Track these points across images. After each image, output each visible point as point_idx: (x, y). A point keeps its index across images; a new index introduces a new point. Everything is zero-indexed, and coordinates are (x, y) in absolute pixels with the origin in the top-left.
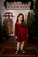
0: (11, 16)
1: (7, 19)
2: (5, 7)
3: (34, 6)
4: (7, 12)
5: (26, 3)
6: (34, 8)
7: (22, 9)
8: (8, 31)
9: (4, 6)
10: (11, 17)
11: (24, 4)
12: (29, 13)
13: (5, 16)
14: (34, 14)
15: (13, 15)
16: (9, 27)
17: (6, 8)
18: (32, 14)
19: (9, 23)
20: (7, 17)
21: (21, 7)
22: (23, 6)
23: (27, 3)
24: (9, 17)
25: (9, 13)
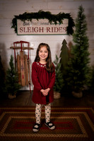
0: (26, 48)
2: (14, 29)
3: (74, 29)
5: (58, 22)
6: (75, 33)
8: (21, 81)
9: (12, 27)
10: (26, 51)
11: (53, 23)
12: (64, 42)
13: (15, 48)
14: (74, 44)
15: (31, 46)
16: (23, 73)
17: (16, 31)
18: (70, 44)
19: (22, 63)
20: (19, 51)
23: (61, 22)
24: (21, 51)
25: (22, 42)
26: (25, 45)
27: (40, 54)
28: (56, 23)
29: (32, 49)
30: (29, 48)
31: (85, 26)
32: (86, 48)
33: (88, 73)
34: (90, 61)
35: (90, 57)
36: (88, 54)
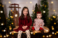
4: (13, 3)
12: (36, 5)
15: (20, 6)
18: (39, 6)
20: (13, 9)
25: (15, 4)
26: (17, 6)
27: (24, 12)
29: (20, 8)
30: (19, 8)
33: (48, 20)
34: (49, 14)
35: (49, 12)
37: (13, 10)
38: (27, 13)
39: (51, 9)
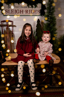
0: (10, 26)
1: (5, 31)
3: (46, 11)
5: (34, 6)
6: (46, 14)
7: (27, 14)
10: (11, 28)
11: (30, 6)
12: (38, 21)
16: (9, 44)
20: (5, 28)
21: (27, 12)
22: (29, 11)
23: (36, 6)
24: (7, 28)
26: (10, 23)
28: (32, 7)
29: (15, 26)
31: (53, 9)
32: (54, 25)
35: (57, 31)
36: (56, 30)
37: (5, 30)
38: (30, 32)
39: (60, 27)
